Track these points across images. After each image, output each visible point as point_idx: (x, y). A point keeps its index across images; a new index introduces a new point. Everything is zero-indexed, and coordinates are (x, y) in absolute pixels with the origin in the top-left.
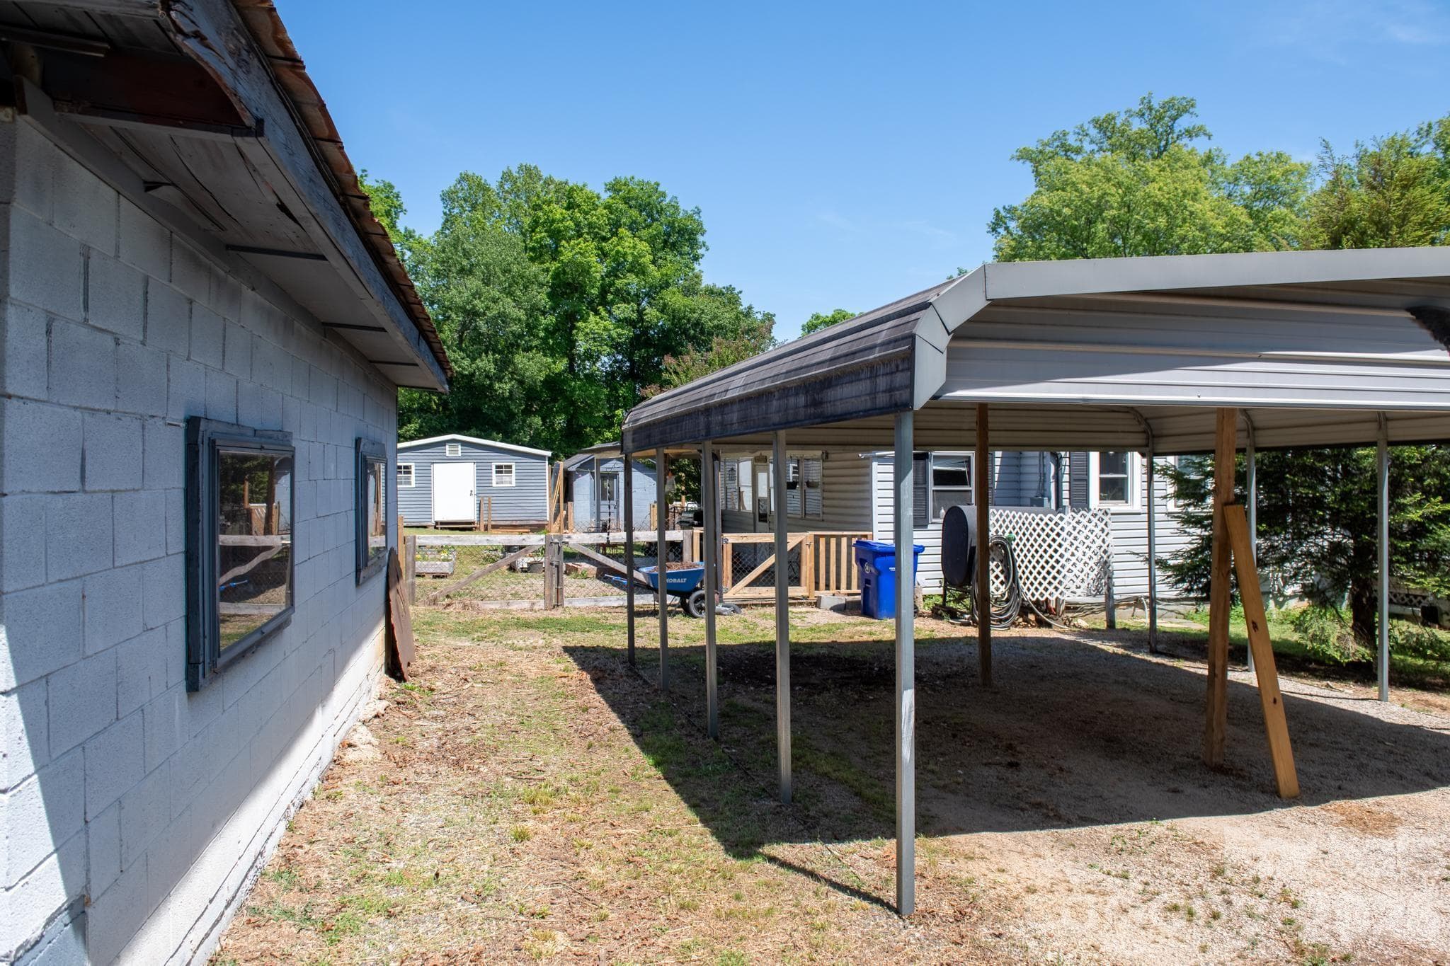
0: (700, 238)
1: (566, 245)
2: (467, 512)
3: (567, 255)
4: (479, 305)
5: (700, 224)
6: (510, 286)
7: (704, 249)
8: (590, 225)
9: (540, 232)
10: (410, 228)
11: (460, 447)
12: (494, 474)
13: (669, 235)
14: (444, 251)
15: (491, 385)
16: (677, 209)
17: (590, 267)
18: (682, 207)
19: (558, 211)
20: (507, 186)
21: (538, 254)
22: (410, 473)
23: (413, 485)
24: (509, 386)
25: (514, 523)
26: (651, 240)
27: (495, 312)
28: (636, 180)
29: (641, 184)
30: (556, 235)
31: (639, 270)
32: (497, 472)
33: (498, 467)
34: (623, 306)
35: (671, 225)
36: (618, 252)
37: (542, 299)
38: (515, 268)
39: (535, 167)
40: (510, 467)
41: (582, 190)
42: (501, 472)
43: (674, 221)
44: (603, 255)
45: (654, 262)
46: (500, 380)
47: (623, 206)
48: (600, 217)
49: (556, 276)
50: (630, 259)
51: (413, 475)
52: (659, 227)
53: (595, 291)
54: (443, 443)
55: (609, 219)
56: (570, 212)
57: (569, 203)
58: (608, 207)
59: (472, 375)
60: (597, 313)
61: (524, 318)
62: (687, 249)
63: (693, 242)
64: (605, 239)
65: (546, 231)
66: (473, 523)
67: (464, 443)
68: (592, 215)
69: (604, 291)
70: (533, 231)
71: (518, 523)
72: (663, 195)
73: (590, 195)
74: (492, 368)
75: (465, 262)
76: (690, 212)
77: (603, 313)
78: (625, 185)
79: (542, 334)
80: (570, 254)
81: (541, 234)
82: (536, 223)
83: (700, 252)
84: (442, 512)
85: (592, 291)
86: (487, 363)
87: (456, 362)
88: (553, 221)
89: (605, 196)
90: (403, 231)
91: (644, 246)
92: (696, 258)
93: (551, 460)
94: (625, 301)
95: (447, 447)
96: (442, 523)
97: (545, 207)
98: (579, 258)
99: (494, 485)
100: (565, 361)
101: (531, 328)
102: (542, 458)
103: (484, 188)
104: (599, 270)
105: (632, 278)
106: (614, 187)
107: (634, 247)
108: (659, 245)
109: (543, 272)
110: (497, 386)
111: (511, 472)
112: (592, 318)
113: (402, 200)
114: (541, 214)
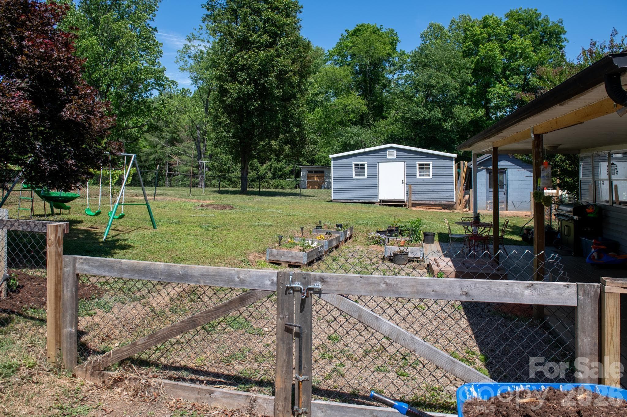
0: (563, 36)
1: (482, 47)
2: (400, 194)
3: (482, 52)
4: (433, 82)
5: (562, 28)
6: (451, 70)
7: (565, 42)
8: (496, 35)
9: (468, 42)
10: (403, 50)
11: (395, 152)
12: (418, 170)
13: (543, 37)
14: (415, 57)
15: (441, 124)
16: (547, 21)
17: (495, 57)
18: (550, 21)
19: (478, 30)
20: (454, 27)
21: (467, 54)
22: (364, 168)
23: (366, 176)
24: (450, 124)
25: (431, 203)
26: (533, 40)
27: (442, 84)
28: (523, 9)
29: (526, 12)
30: (477, 42)
31: (524, 56)
32: (420, 168)
33: (420, 165)
34: (515, 77)
35: (544, 31)
36: (512, 47)
37: (469, 77)
38: (452, 60)
39: (468, 16)
40: (429, 165)
41: (491, 17)
42: (422, 168)
43: (546, 28)
44: (504, 50)
45: (534, 51)
46: (445, 121)
47: (515, 23)
48: (501, 30)
49: (477, 63)
50: (520, 51)
51: (366, 170)
52: (537, 32)
53: (499, 71)
54: (384, 150)
55: (507, 30)
56: (485, 29)
57: (484, 25)
58: (507, 24)
59: (430, 119)
60: (501, 82)
61: (458, 87)
62: (554, 43)
63: (559, 39)
64: (505, 42)
65: (471, 41)
66: (404, 202)
67: (398, 150)
68: (497, 29)
69: (505, 69)
70: (465, 42)
71: (434, 203)
72: (540, 15)
73: (496, 19)
74: (440, 115)
75: (426, 61)
76: (557, 23)
77: (504, 82)
78: (516, 13)
79: (469, 96)
80: (484, 51)
81: (469, 43)
82: (466, 38)
83: (563, 44)
84: (384, 194)
85: (498, 71)
86: (438, 113)
87: (422, 113)
88: (476, 35)
89: (504, 20)
90: (399, 51)
91: (528, 42)
92: (561, 48)
93: (457, 160)
94: (518, 74)
95: (387, 152)
96: (384, 201)
97: (471, 29)
98: (490, 53)
99: (418, 176)
100: (484, 110)
101: (463, 93)
102: (450, 158)
103: (441, 29)
104: (501, 59)
105: (521, 61)
106: (510, 15)
107: (522, 44)
108: (538, 42)
109: (470, 62)
110: (443, 124)
111: (429, 168)
112: (498, 85)
113: (398, 36)
114: (468, 33)
